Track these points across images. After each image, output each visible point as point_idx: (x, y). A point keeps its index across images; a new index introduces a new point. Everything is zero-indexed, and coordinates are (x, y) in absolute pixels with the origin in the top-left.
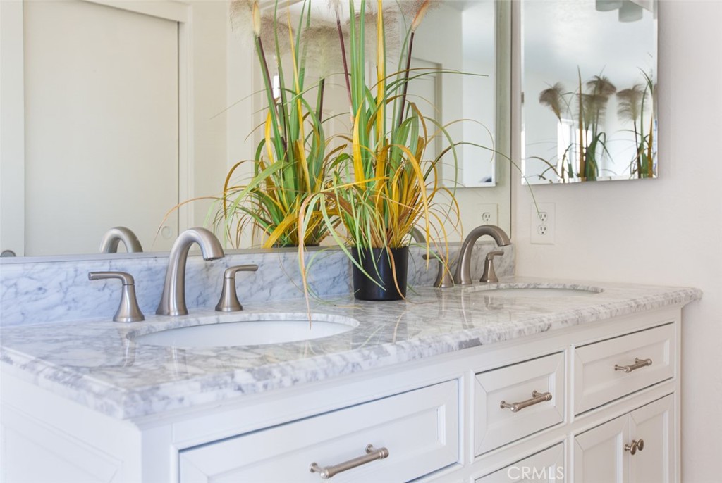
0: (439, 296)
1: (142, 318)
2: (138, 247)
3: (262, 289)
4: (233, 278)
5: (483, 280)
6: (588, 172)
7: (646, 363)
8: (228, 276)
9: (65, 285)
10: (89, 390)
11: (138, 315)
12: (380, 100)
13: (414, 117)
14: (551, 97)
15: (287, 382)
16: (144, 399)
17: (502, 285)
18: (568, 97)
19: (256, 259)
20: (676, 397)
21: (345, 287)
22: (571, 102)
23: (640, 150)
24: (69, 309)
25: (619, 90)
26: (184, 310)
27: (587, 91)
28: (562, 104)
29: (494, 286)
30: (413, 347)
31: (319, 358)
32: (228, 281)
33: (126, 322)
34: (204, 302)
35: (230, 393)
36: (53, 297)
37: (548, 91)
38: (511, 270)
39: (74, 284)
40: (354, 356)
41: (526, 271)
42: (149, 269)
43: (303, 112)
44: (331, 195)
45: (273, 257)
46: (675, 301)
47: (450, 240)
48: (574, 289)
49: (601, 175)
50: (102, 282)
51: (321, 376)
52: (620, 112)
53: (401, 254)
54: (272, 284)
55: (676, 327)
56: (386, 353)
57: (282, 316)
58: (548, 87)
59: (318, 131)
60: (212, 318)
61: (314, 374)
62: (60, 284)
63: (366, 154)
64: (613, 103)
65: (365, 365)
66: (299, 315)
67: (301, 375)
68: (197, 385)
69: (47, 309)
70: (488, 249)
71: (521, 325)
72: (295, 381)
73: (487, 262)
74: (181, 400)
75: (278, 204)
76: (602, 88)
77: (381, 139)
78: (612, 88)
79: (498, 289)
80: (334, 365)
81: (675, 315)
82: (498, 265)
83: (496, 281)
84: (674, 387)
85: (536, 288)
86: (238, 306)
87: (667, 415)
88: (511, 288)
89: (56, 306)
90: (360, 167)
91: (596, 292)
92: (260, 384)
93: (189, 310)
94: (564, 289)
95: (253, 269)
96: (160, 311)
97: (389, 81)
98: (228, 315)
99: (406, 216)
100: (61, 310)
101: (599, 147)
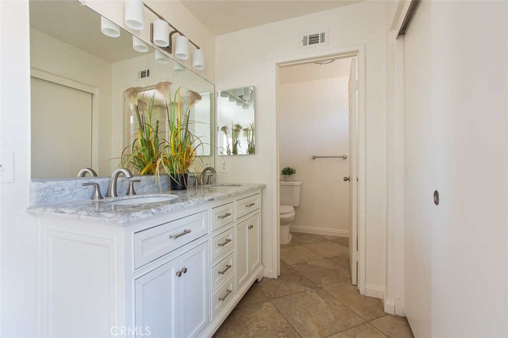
0: (195, 188)
1: (102, 198)
2: (95, 175)
3: (141, 188)
4: (133, 184)
5: (207, 184)
6: (235, 152)
7: (254, 204)
8: (131, 183)
9: (72, 188)
10: (106, 217)
11: (101, 197)
12: (179, 129)
13: (190, 135)
14: (224, 129)
15: (165, 211)
16: (128, 217)
17: (213, 185)
18: (229, 129)
19: (139, 178)
20: (260, 213)
21: (167, 187)
22: (230, 131)
23: (249, 146)
24: (73, 196)
25: (243, 128)
26: (116, 195)
27: (235, 128)
28: (228, 131)
29: (211, 185)
30: (197, 201)
31: (173, 204)
32: (131, 185)
33: (97, 199)
34: (121, 192)
35: (151, 215)
36: (68, 192)
37: (224, 127)
38: (215, 181)
39: (75, 188)
40: (182, 204)
41: (219, 181)
42: (103, 182)
43: (151, 130)
44: (165, 158)
45: (143, 178)
46: (260, 187)
47: (200, 172)
48: (234, 185)
49: (239, 153)
50: (86, 187)
51: (174, 210)
52: (244, 135)
53: (186, 175)
54: (144, 186)
55: (260, 194)
56: (190, 203)
57: (151, 195)
58: (223, 126)
59: (156, 136)
60: (127, 197)
61: (172, 209)
62: (70, 188)
63: (175, 145)
64: (242, 132)
65: (185, 206)
66: (156, 195)
67: (169, 209)
68: (141, 213)
69: (65, 196)
70: (208, 174)
71: (223, 195)
72: (167, 211)
73: (208, 178)
74: (137, 217)
75: (144, 161)
76: (238, 127)
77: (179, 142)
78: (241, 128)
79: (212, 186)
80: (177, 206)
81: (260, 191)
82: (212, 179)
83: (211, 184)
84: (260, 211)
85: (223, 185)
86: (134, 193)
87: (258, 219)
88: (216, 186)
89: (68, 195)
90: (173, 149)
91: (240, 186)
92: (158, 212)
93: (118, 195)
94: (231, 185)
95: (139, 181)
96: (107, 195)
97: (182, 124)
98: (131, 196)
99: (188, 164)
100: (70, 197)
101: (238, 145)
